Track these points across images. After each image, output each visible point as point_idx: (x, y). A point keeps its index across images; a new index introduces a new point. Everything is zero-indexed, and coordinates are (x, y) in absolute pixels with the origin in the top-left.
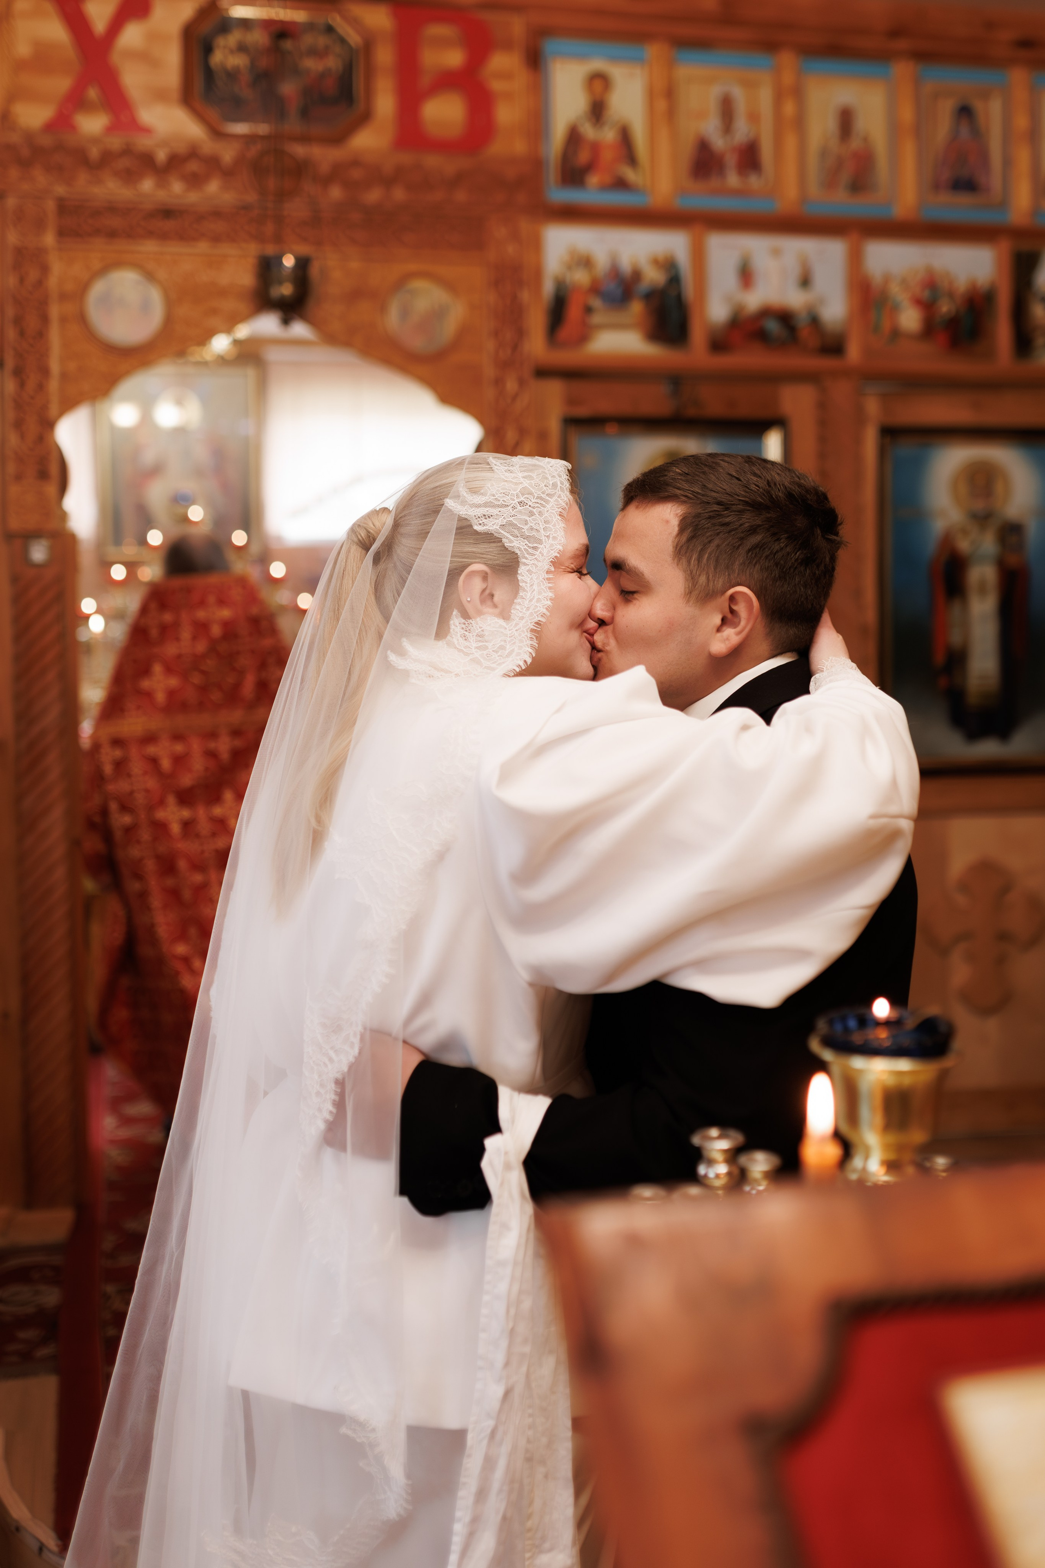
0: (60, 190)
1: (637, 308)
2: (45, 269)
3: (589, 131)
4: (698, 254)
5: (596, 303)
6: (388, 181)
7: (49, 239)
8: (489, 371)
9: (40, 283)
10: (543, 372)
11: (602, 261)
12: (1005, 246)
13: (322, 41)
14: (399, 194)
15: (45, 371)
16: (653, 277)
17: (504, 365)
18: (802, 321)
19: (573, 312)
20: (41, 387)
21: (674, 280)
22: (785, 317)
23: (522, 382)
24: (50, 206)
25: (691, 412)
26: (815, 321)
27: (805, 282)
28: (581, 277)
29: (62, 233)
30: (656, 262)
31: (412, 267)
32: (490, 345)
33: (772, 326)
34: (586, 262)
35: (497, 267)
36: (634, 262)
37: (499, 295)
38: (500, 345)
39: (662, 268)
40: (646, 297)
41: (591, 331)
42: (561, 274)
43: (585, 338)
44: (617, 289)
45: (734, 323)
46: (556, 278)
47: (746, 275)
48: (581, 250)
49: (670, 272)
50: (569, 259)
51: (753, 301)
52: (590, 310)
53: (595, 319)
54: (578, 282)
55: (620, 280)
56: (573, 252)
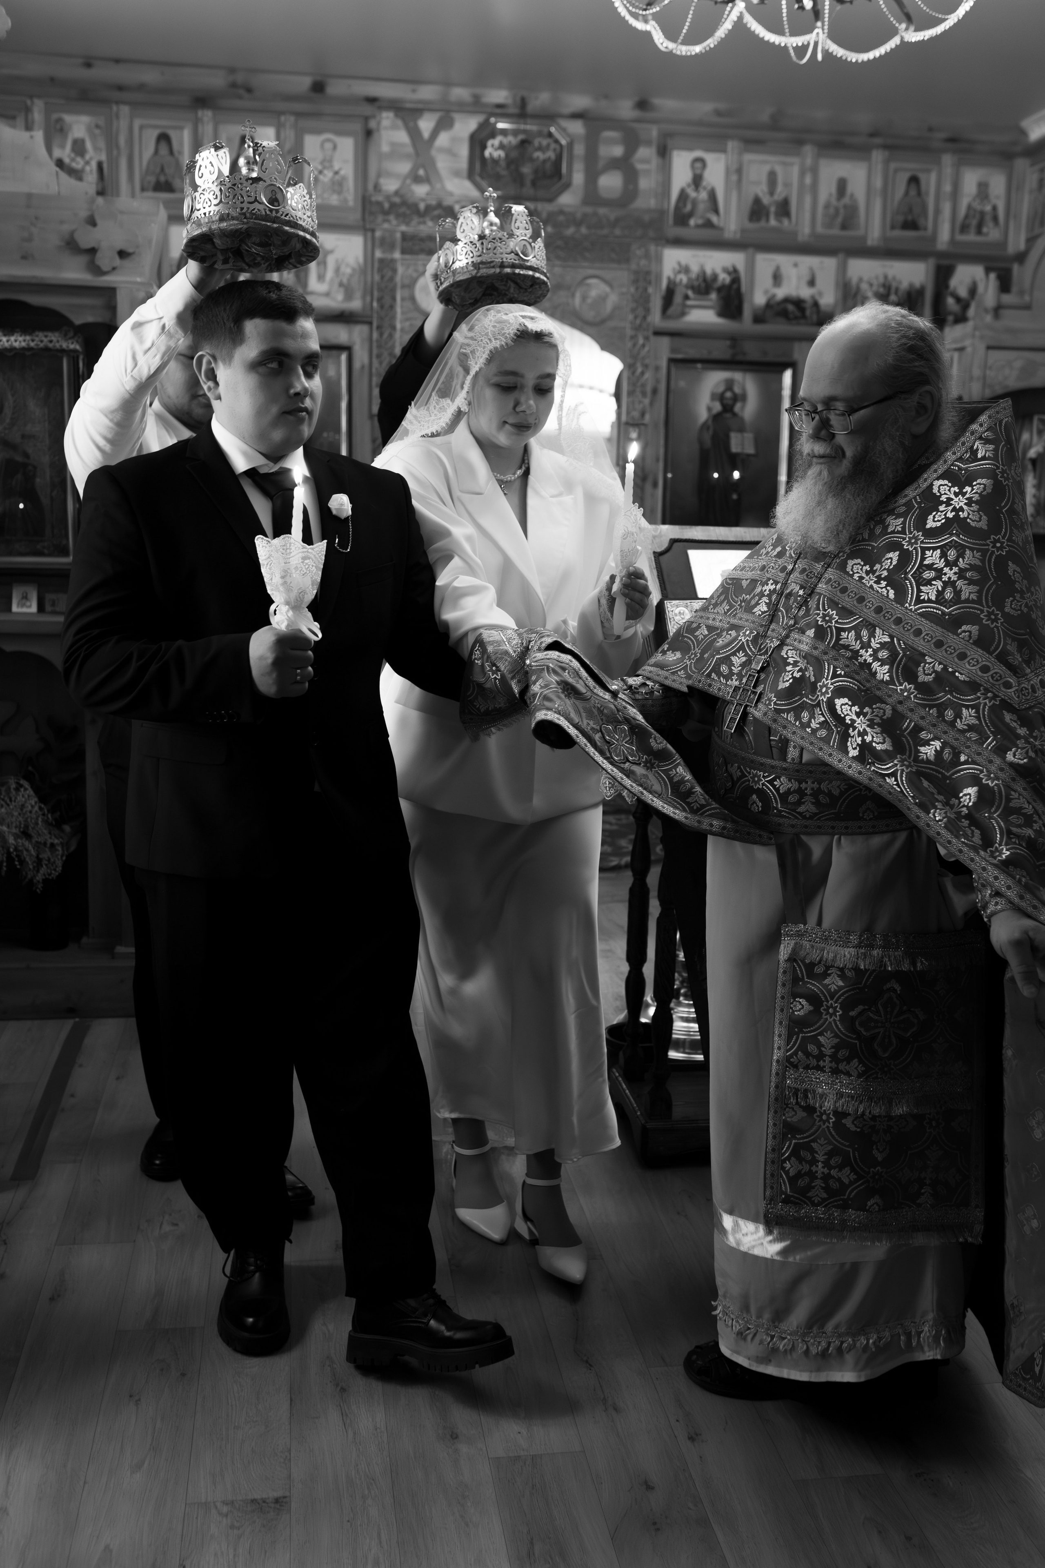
0: (403, 228)
1: (713, 296)
2: (395, 271)
3: (692, 194)
4: (751, 265)
5: (690, 293)
6: (578, 224)
7: (397, 255)
8: (629, 332)
9: (392, 279)
10: (658, 333)
11: (695, 269)
12: (932, 262)
14: (584, 230)
15: (394, 328)
16: (724, 278)
17: (637, 328)
18: (808, 305)
19: (678, 299)
20: (391, 336)
21: (736, 279)
22: (798, 303)
23: (647, 338)
24: (398, 237)
25: (740, 358)
26: (816, 304)
27: (812, 283)
28: (683, 278)
29: (403, 252)
30: (725, 270)
31: (591, 272)
32: (631, 317)
33: (791, 307)
34: (686, 270)
35: (636, 273)
36: (713, 270)
37: (637, 289)
38: (636, 317)
39: (729, 273)
40: (719, 290)
41: (687, 310)
42: (672, 276)
43: (683, 314)
44: (703, 285)
45: (769, 306)
46: (669, 279)
47: (777, 278)
48: (683, 263)
49: (734, 276)
50: (677, 267)
51: (781, 293)
52: (687, 297)
53: (689, 303)
54: (681, 280)
55: (705, 280)
56: (679, 264)
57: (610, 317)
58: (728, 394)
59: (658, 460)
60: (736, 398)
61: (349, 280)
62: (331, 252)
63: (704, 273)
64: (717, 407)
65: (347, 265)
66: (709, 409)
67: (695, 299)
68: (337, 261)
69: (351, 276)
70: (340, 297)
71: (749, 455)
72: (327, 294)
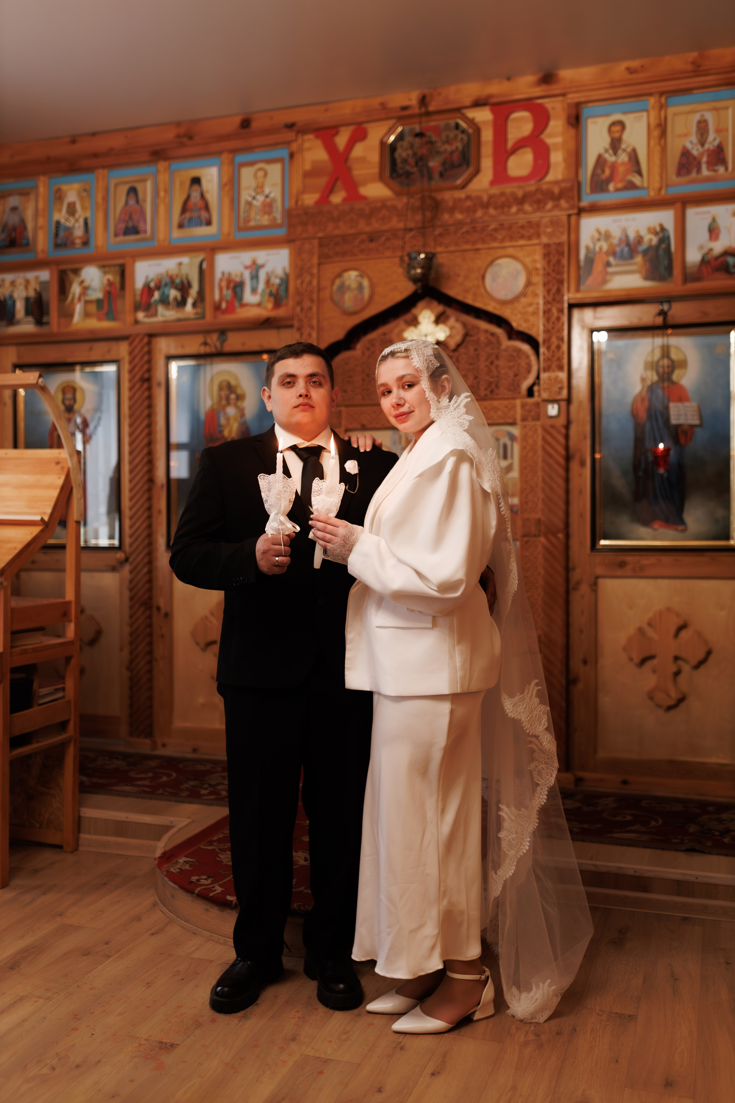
0: (320, 235)
1: (639, 259)
2: (313, 275)
3: (611, 158)
4: (680, 222)
5: (611, 259)
6: (486, 206)
7: (314, 261)
8: (542, 307)
9: (311, 283)
11: (616, 234)
13: (452, 135)
14: (493, 212)
16: (650, 239)
17: (551, 302)
19: (598, 267)
21: (664, 240)
23: (561, 311)
24: (316, 242)
28: (604, 245)
29: (321, 258)
30: (652, 231)
31: (500, 252)
32: (542, 292)
33: (732, 260)
34: (608, 236)
35: (547, 246)
36: (637, 232)
37: (549, 263)
38: (549, 291)
39: (656, 233)
40: (645, 253)
41: (608, 277)
42: (591, 246)
43: (605, 282)
44: (626, 249)
45: (704, 262)
46: (587, 248)
47: (713, 231)
48: (603, 230)
49: (661, 235)
50: (597, 236)
51: (718, 247)
52: (608, 264)
53: (610, 270)
54: (601, 249)
55: (628, 244)
56: (598, 231)
57: (523, 294)
58: (666, 362)
59: (585, 438)
60: (674, 366)
61: (277, 290)
62: (262, 266)
63: (627, 237)
64: (652, 377)
65: (276, 276)
66: (643, 380)
67: (617, 265)
68: (267, 274)
69: (280, 285)
70: (270, 306)
71: (692, 426)
72: (259, 305)
